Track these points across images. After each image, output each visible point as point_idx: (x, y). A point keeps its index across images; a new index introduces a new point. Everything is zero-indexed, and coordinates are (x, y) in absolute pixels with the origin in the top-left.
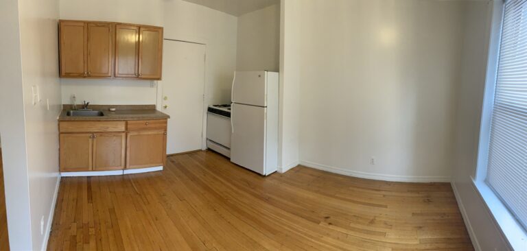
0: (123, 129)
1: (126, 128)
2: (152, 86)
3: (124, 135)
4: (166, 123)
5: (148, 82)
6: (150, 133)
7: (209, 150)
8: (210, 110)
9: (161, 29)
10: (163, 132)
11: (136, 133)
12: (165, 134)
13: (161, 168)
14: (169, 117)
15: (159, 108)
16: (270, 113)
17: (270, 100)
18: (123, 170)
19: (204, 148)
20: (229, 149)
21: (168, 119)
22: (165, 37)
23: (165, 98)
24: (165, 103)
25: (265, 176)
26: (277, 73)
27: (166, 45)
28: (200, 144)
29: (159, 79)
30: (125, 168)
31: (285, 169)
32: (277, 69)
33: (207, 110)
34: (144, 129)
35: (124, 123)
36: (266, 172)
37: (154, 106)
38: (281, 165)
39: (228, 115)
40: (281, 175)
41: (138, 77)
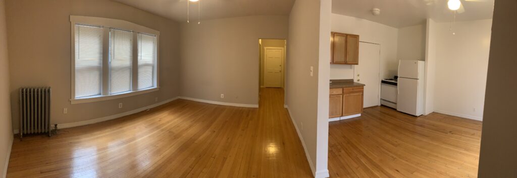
0: (341, 93)
1: (343, 93)
2: (351, 68)
3: (341, 96)
4: (363, 88)
5: (349, 66)
6: (355, 94)
7: (382, 105)
8: (383, 82)
9: (358, 36)
10: (361, 94)
11: (348, 95)
12: (363, 95)
13: (359, 115)
14: (365, 85)
15: (355, 81)
16: (420, 82)
17: (420, 76)
18: (340, 117)
19: (379, 105)
20: (396, 104)
21: (364, 87)
22: (360, 40)
23: (358, 75)
24: (359, 78)
25: (416, 117)
26: (424, 62)
27: (361, 45)
28: (377, 103)
29: (357, 64)
30: (342, 116)
31: (427, 113)
32: (423, 58)
33: (380, 82)
34: (352, 92)
35: (341, 89)
36: (418, 114)
37: (352, 80)
38: (425, 111)
39: (396, 84)
40: (425, 116)
41: (346, 63)
